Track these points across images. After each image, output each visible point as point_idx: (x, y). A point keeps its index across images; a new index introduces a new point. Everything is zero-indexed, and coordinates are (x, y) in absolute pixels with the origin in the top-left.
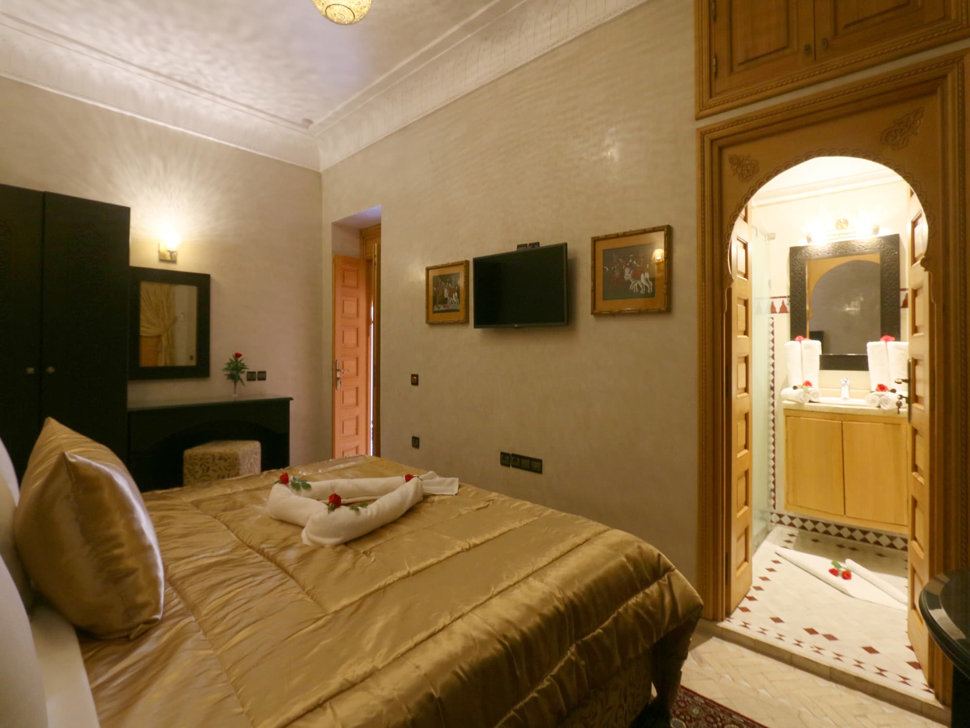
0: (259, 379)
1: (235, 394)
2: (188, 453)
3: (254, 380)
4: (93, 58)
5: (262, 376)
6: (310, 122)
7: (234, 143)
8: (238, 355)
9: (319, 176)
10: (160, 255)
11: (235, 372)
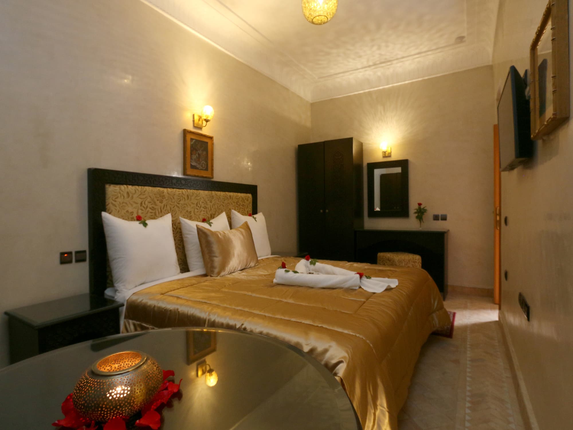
0: (442, 219)
1: (420, 227)
3: (438, 220)
5: (444, 218)
8: (420, 204)
9: (490, 68)
10: (383, 154)
11: (419, 214)
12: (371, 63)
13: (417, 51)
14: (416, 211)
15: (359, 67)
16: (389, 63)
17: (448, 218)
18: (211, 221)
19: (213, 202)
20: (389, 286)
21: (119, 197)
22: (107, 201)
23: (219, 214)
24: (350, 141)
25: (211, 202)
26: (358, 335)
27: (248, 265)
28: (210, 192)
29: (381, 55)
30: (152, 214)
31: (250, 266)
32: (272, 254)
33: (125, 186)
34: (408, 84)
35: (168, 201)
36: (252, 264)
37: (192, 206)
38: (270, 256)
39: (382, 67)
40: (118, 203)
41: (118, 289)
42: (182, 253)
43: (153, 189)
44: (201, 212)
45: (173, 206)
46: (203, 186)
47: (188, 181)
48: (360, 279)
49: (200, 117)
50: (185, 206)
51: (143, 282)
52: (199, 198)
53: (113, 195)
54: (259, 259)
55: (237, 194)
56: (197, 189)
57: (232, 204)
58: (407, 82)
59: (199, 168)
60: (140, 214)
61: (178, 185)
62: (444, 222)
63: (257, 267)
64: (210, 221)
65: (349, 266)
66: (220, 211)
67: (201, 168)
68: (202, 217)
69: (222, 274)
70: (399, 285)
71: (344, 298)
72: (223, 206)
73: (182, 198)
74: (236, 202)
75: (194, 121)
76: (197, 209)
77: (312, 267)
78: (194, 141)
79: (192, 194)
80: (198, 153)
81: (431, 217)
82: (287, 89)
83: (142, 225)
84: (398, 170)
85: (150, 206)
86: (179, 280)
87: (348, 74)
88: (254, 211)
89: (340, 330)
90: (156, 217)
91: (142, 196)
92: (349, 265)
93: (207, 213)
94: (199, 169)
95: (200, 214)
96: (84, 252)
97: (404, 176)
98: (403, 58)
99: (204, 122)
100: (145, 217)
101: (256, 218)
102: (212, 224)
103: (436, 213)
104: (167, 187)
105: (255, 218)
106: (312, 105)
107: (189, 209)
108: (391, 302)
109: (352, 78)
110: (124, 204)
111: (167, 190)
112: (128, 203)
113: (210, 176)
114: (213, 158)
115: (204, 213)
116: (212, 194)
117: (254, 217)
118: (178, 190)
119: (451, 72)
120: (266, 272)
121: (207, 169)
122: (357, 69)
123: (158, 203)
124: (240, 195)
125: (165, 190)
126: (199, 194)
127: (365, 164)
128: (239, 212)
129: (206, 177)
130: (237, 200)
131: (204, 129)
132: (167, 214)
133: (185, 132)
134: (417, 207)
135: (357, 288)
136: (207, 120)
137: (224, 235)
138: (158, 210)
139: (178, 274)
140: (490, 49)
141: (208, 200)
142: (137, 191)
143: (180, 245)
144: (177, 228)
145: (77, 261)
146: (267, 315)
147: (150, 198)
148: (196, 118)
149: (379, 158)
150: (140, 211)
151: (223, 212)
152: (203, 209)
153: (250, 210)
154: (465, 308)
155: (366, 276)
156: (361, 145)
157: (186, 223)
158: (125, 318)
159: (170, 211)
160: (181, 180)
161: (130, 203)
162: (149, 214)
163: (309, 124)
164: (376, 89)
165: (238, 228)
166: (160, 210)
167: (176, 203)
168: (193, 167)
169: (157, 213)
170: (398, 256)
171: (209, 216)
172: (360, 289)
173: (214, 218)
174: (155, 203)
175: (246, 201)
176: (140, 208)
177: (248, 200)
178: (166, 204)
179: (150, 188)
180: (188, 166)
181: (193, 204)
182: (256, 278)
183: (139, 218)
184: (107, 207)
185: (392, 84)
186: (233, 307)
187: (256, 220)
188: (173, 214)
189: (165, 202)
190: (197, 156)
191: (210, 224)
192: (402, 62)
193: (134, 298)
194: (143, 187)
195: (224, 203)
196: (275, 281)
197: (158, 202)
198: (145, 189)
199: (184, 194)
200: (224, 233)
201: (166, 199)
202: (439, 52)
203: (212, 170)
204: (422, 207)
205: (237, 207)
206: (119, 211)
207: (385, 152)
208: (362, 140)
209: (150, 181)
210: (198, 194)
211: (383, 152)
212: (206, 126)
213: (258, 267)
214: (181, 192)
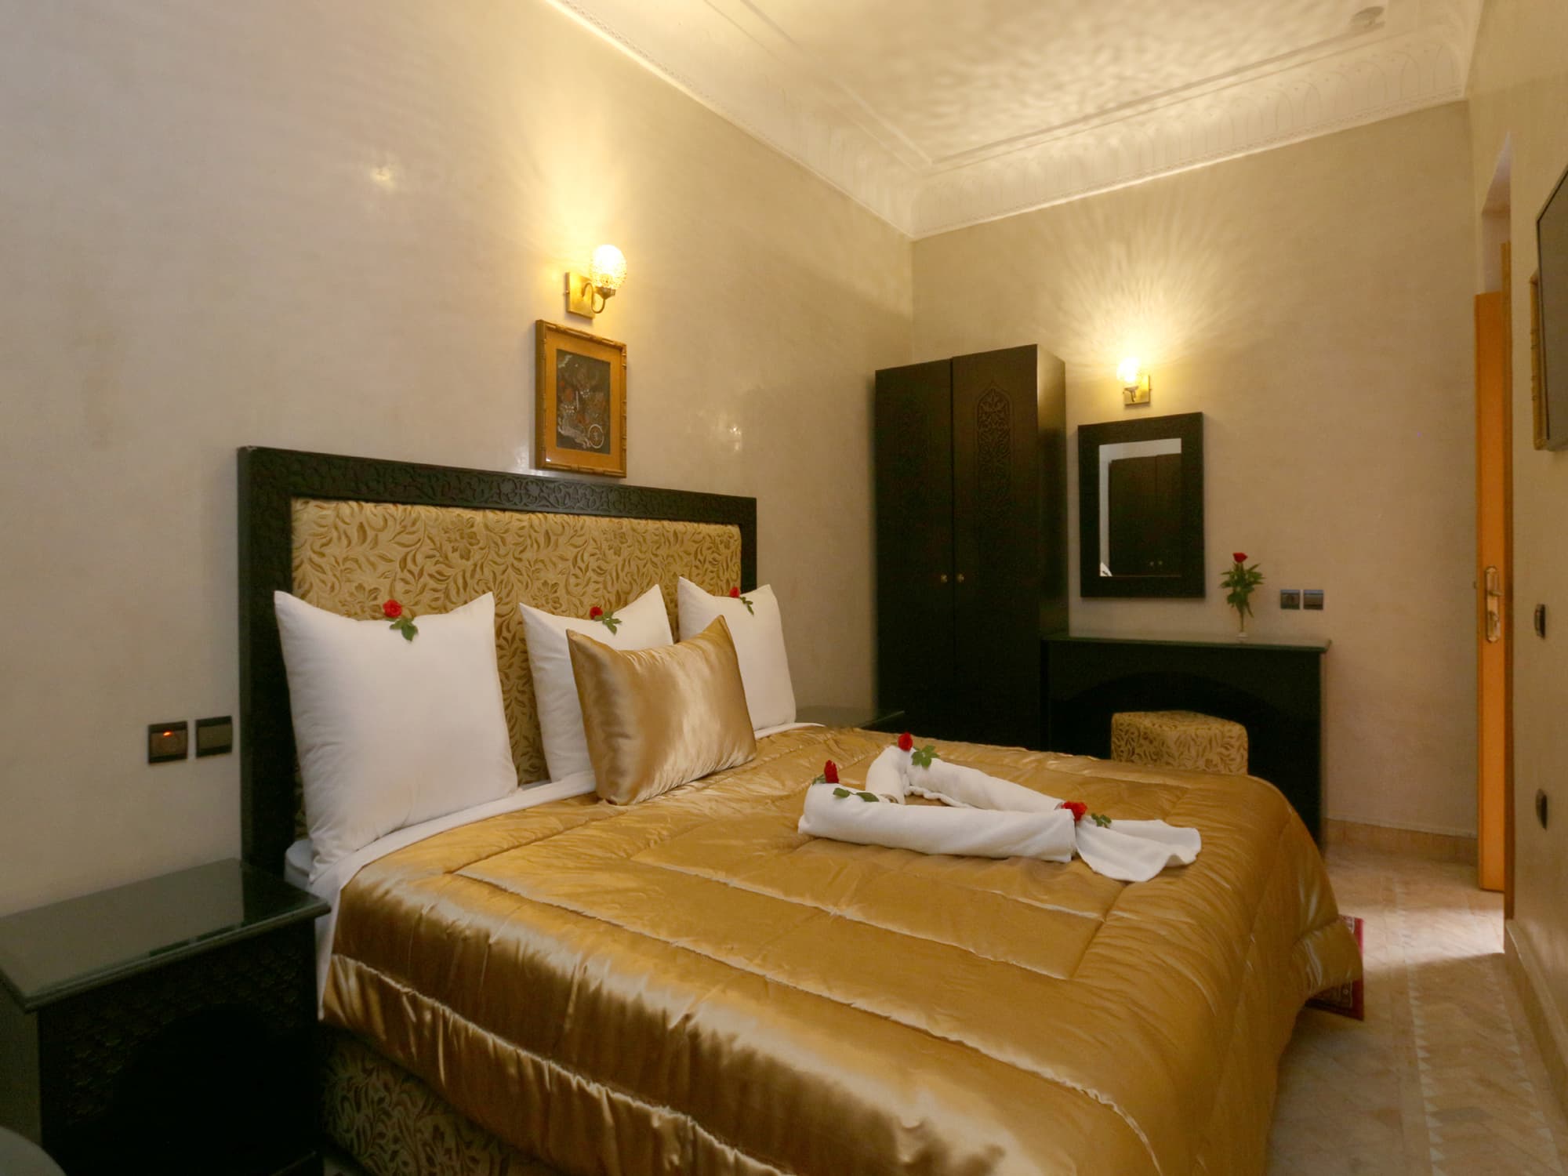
0: (1308, 606)
1: (1242, 631)
2: (1121, 719)
3: (1297, 607)
4: (1019, 150)
5: (1315, 603)
6: (1375, 11)
7: (1242, 149)
8: (1240, 558)
9: (1461, 109)
10: (1126, 399)
11: (1239, 589)
12: (1090, 109)
13: (1232, 63)
14: (1226, 578)
15: (1056, 121)
16: (1144, 107)
17: (1326, 603)
18: (615, 616)
19: (625, 553)
20: (1174, 857)
21: (335, 540)
22: (295, 554)
23: (642, 592)
24: (1026, 356)
25: (618, 553)
26: (1092, 1093)
27: (724, 760)
28: (616, 520)
29: (1121, 78)
30: (437, 595)
31: (730, 761)
32: (797, 721)
33: (353, 504)
34: (1205, 169)
35: (487, 550)
36: (738, 757)
37: (561, 565)
38: (793, 726)
39: (1123, 119)
40: (333, 560)
41: (320, 849)
42: (530, 717)
43: (440, 513)
44: (587, 585)
45: (503, 567)
46: (595, 502)
47: (547, 487)
48: (1076, 825)
49: (586, 284)
50: (540, 565)
51: (398, 822)
52: (579, 541)
53: (315, 535)
54: (758, 735)
55: (696, 525)
56: (575, 511)
57: (681, 558)
58: (1198, 166)
59: (584, 447)
60: (400, 598)
61: (517, 500)
62: (1313, 614)
63: (752, 765)
64: (612, 613)
65: (1034, 765)
66: (645, 584)
67: (589, 444)
68: (589, 602)
69: (643, 794)
70: (1202, 848)
71: (1029, 906)
72: (655, 565)
73: (529, 542)
74: (692, 550)
75: (567, 295)
76: (577, 577)
77: (919, 772)
78: (568, 358)
79: (560, 528)
80: (580, 396)
81: (1275, 599)
82: (844, 198)
83: (398, 634)
84: (1172, 446)
85: (430, 567)
86: (509, 815)
87: (1021, 144)
88: (749, 582)
89: (1025, 1062)
90: (449, 605)
91: (405, 538)
92: (1031, 762)
93: (605, 588)
94: (583, 449)
95: (583, 594)
96: (227, 720)
97: (1191, 464)
98: (1188, 86)
99: (598, 299)
100: (416, 604)
101: (751, 603)
102: (617, 625)
103: (1290, 586)
104: (483, 505)
105: (748, 603)
106: (915, 244)
107: (551, 577)
108: (1190, 925)
109: (1031, 157)
110: (348, 564)
111: (484, 516)
112: (362, 560)
113: (617, 470)
114: (625, 412)
115: (597, 590)
116: (622, 528)
117: (747, 600)
118: (517, 515)
119: (1337, 130)
120: (777, 784)
121: (605, 449)
122: (1050, 129)
123: (454, 557)
124: (704, 528)
125: (478, 516)
126: (582, 528)
127: (1071, 430)
128: (700, 584)
129: (602, 475)
130: (696, 545)
131: (598, 319)
132: (484, 592)
133: (542, 330)
134: (1230, 564)
135: (1067, 858)
136: (605, 291)
137: (653, 666)
138: (455, 583)
139: (512, 792)
140: (1462, 51)
141: (610, 548)
142: (390, 522)
143: (522, 692)
144: (514, 637)
145: (202, 753)
146: (771, 975)
147: (429, 541)
148: (575, 285)
149: (1114, 410)
150: (400, 587)
151: (654, 585)
152: (595, 577)
153: (734, 577)
154: (1389, 903)
155: (1094, 817)
156: (1060, 368)
157: (540, 623)
158: (334, 952)
159: (491, 585)
160: (527, 483)
161: (368, 560)
162: (427, 596)
163: (906, 307)
164: (1104, 190)
165: (695, 637)
166: (460, 582)
167: (510, 560)
168: (564, 442)
169: (453, 592)
170: (1176, 727)
171: (613, 599)
172: (1076, 865)
173: (626, 604)
174: (446, 558)
175: (721, 547)
176: (400, 575)
177: (727, 547)
178: (480, 563)
179: (432, 512)
180: (550, 438)
181: (563, 559)
182: (747, 809)
183: (392, 611)
184: (297, 575)
185: (1154, 172)
186: (663, 937)
187: (750, 610)
188: (504, 594)
189: (476, 556)
190: (575, 409)
191: (612, 626)
192: (1185, 100)
193: (366, 880)
194: (409, 507)
195: (656, 555)
196: (803, 824)
197: (457, 555)
198: (414, 515)
199: (536, 528)
200: (653, 657)
201: (481, 544)
202: (1298, 66)
203: (623, 451)
204: (1247, 565)
205: (696, 567)
206: (333, 588)
207: (1131, 391)
208: (1063, 354)
209: (432, 488)
210: (578, 527)
211: (1126, 389)
212: (600, 312)
213: (755, 768)
214: (525, 524)
